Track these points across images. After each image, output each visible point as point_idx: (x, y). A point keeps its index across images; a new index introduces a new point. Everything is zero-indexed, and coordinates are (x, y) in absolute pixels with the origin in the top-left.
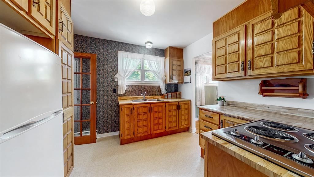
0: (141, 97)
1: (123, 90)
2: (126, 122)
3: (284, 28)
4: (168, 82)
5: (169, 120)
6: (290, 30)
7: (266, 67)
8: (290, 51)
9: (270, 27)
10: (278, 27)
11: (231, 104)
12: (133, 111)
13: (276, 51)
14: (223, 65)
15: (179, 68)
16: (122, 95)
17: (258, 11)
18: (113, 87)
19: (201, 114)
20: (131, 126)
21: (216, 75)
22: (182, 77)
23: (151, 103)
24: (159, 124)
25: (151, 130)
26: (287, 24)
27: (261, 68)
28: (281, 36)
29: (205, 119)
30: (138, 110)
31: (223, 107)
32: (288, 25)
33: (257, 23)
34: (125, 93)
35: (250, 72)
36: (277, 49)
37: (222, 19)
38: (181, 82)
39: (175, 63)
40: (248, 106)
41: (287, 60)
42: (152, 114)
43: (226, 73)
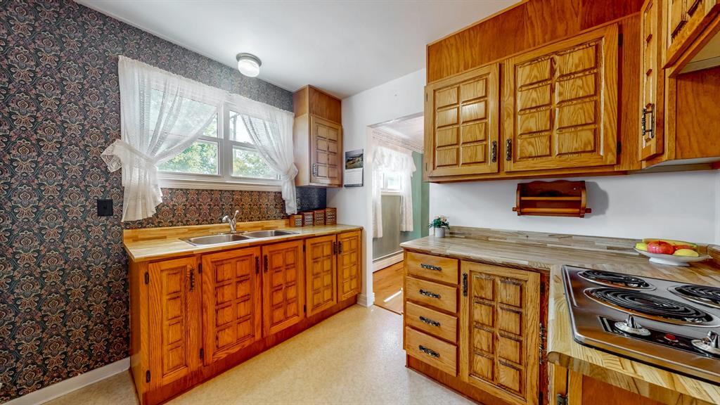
0: (221, 228)
1: (145, 205)
2: (166, 323)
3: (571, 81)
4: (305, 181)
5: (313, 285)
6: (582, 88)
7: (540, 156)
8: (581, 128)
9: (547, 75)
10: (561, 79)
11: (458, 234)
12: (197, 277)
13: (557, 125)
14: (450, 147)
15: (333, 147)
16: (141, 224)
17: (523, 41)
18: (97, 193)
19: (410, 263)
20: (187, 332)
21: (434, 169)
22: (340, 171)
23: (261, 245)
24: (287, 302)
25: (262, 325)
26: (576, 75)
27: (530, 157)
28: (567, 96)
29: (420, 274)
30: (216, 273)
31: (443, 239)
32: (579, 77)
33: (523, 64)
34: (156, 215)
35: (509, 166)
36: (560, 122)
37: (447, 42)
38: (337, 182)
39: (323, 131)
40: (491, 235)
41: (576, 145)
42: (266, 277)
43: (457, 164)
